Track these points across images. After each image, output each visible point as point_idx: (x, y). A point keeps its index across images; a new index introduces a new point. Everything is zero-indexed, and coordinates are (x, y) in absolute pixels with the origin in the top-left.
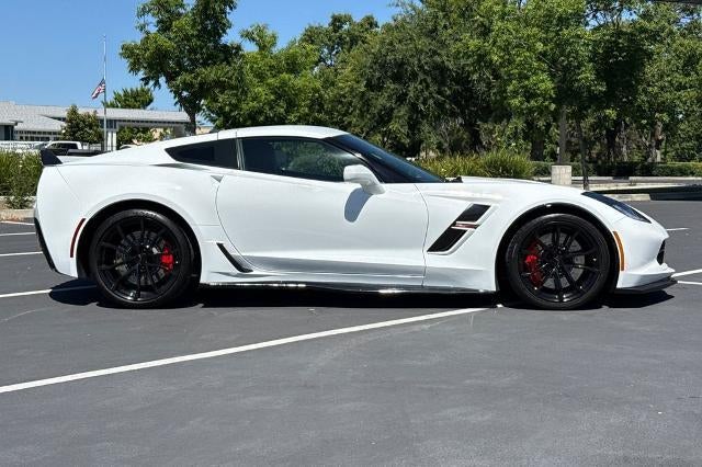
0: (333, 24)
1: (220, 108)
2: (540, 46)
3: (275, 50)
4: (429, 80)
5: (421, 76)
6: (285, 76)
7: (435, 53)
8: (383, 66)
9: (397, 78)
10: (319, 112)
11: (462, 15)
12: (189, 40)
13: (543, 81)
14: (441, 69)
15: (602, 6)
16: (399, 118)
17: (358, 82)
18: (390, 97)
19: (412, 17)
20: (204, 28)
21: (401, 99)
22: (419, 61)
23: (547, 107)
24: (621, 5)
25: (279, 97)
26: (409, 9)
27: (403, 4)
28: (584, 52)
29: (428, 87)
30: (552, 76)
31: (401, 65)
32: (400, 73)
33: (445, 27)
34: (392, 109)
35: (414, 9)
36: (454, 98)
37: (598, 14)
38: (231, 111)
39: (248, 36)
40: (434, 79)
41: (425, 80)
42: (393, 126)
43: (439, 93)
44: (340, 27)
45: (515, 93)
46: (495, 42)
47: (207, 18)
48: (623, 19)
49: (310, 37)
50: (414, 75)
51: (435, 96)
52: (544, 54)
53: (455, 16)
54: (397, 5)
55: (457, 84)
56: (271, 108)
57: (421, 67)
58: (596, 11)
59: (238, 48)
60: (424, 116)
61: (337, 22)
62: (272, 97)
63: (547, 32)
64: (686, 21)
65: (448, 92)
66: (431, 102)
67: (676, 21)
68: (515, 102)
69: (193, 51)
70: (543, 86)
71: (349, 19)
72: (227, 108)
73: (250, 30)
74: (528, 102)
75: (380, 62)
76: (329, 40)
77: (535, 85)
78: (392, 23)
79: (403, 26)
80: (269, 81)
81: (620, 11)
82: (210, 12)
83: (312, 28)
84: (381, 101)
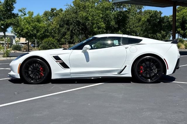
0: (51, 10)
1: (18, 31)
2: (101, 15)
3: (33, 16)
4: (75, 25)
5: (73, 24)
6: (36, 23)
7: (77, 18)
8: (63, 21)
9: (67, 24)
10: (47, 33)
11: (83, 8)
12: (2, 12)
13: (102, 24)
14: (78, 22)
15: (118, 7)
16: (68, 34)
17: (57, 25)
18: (65, 29)
19: (71, 9)
20: (7, 9)
21: (68, 29)
22: (73, 20)
23: (103, 31)
24: (123, 7)
25: (34, 28)
26: (70, 6)
27: (68, 5)
28: (112, 17)
29: (75, 26)
30: (105, 23)
31: (68, 21)
32: (68, 23)
33: (79, 11)
34: (66, 32)
35: (71, 6)
36: (82, 29)
37: (118, 9)
38: (21, 32)
39: (21, 11)
40: (77, 25)
41: (74, 25)
42: (66, 37)
43: (78, 28)
44: (53, 11)
45: (95, 27)
46: (90, 14)
47: (8, 6)
48: (124, 10)
49: (46, 14)
50: (72, 24)
51: (77, 29)
52: (102, 17)
53: (82, 8)
54: (67, 6)
55: (83, 26)
56: (32, 31)
57: (73, 21)
58: (117, 8)
59: (18, 14)
60: (74, 34)
61: (53, 10)
62: (32, 29)
63: (103, 12)
64: (138, 11)
65: (81, 28)
66: (76, 30)
67: (136, 11)
68: (95, 30)
69: (4, 15)
70: (102, 26)
71: (55, 9)
72: (20, 32)
73: (21, 9)
74: (99, 30)
75: (62, 20)
76: (51, 14)
77: (100, 25)
78: (66, 10)
79: (69, 11)
80: (32, 24)
81: (123, 8)
82: (8, 4)
83: (46, 11)
84: (63, 30)
